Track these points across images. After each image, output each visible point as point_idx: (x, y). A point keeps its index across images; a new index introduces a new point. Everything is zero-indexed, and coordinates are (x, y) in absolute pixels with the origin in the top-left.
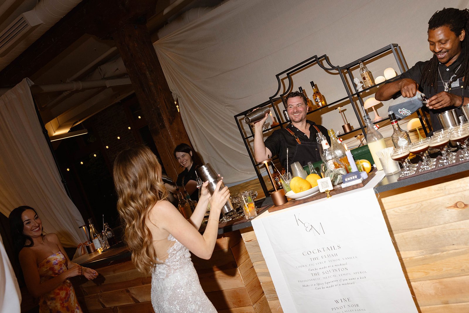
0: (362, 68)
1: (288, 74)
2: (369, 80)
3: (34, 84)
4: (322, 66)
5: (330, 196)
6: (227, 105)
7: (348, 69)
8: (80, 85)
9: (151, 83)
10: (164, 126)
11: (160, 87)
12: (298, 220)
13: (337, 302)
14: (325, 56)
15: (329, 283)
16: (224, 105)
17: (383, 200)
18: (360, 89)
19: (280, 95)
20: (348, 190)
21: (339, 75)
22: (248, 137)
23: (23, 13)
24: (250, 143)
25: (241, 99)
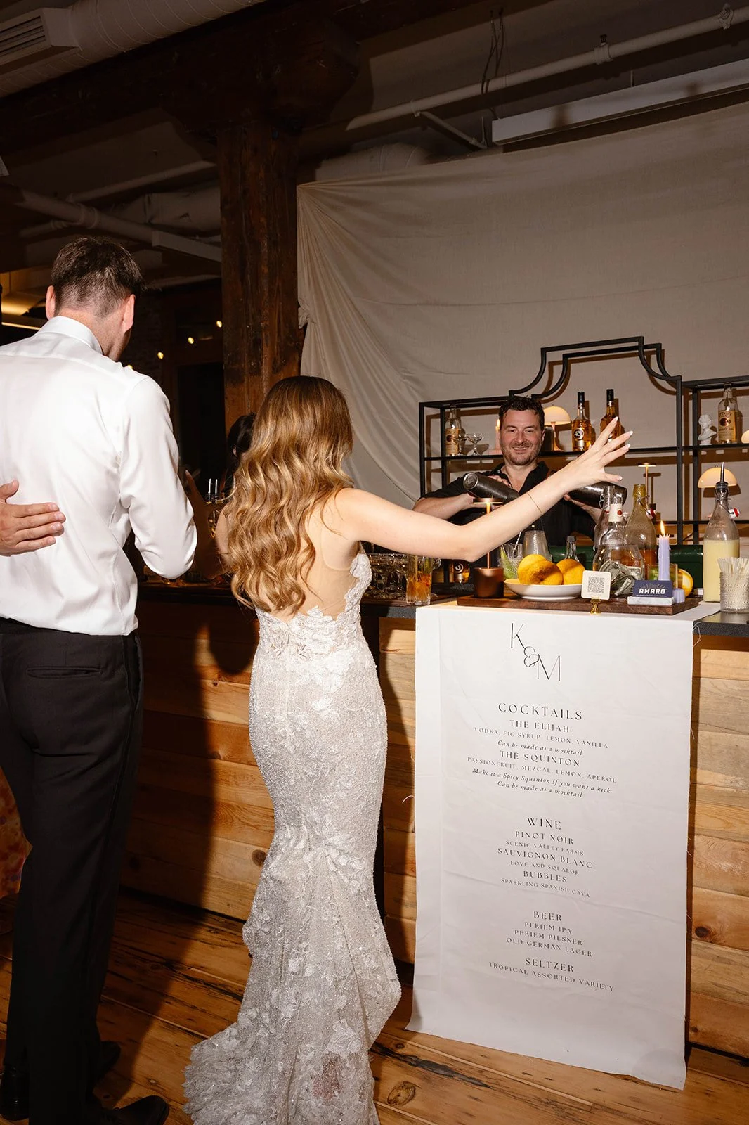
0: (727, 400)
1: (565, 356)
2: (732, 429)
3: (8, 174)
4: (646, 364)
5: (597, 612)
6: (408, 375)
7: (696, 390)
8: (95, 219)
9: (265, 269)
10: (257, 371)
11: (280, 285)
12: (514, 637)
13: (531, 822)
14: (658, 346)
15: (531, 780)
16: (403, 373)
17: (704, 652)
18: (706, 442)
19: (533, 396)
20: (638, 611)
21: (675, 397)
22: (432, 456)
23: (45, 10)
24: (432, 473)
25: (442, 374)
